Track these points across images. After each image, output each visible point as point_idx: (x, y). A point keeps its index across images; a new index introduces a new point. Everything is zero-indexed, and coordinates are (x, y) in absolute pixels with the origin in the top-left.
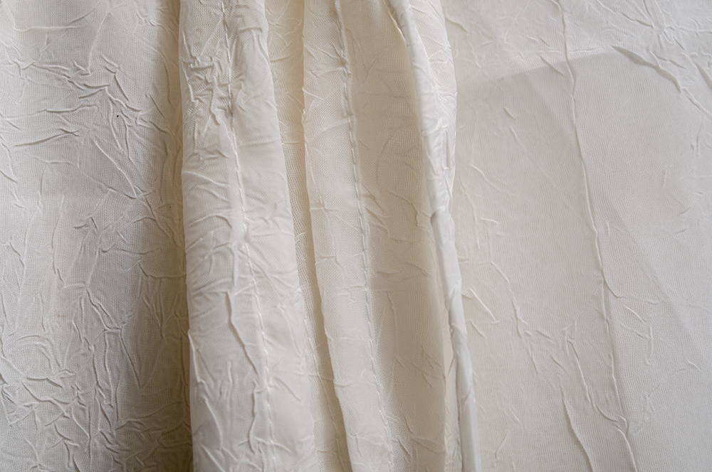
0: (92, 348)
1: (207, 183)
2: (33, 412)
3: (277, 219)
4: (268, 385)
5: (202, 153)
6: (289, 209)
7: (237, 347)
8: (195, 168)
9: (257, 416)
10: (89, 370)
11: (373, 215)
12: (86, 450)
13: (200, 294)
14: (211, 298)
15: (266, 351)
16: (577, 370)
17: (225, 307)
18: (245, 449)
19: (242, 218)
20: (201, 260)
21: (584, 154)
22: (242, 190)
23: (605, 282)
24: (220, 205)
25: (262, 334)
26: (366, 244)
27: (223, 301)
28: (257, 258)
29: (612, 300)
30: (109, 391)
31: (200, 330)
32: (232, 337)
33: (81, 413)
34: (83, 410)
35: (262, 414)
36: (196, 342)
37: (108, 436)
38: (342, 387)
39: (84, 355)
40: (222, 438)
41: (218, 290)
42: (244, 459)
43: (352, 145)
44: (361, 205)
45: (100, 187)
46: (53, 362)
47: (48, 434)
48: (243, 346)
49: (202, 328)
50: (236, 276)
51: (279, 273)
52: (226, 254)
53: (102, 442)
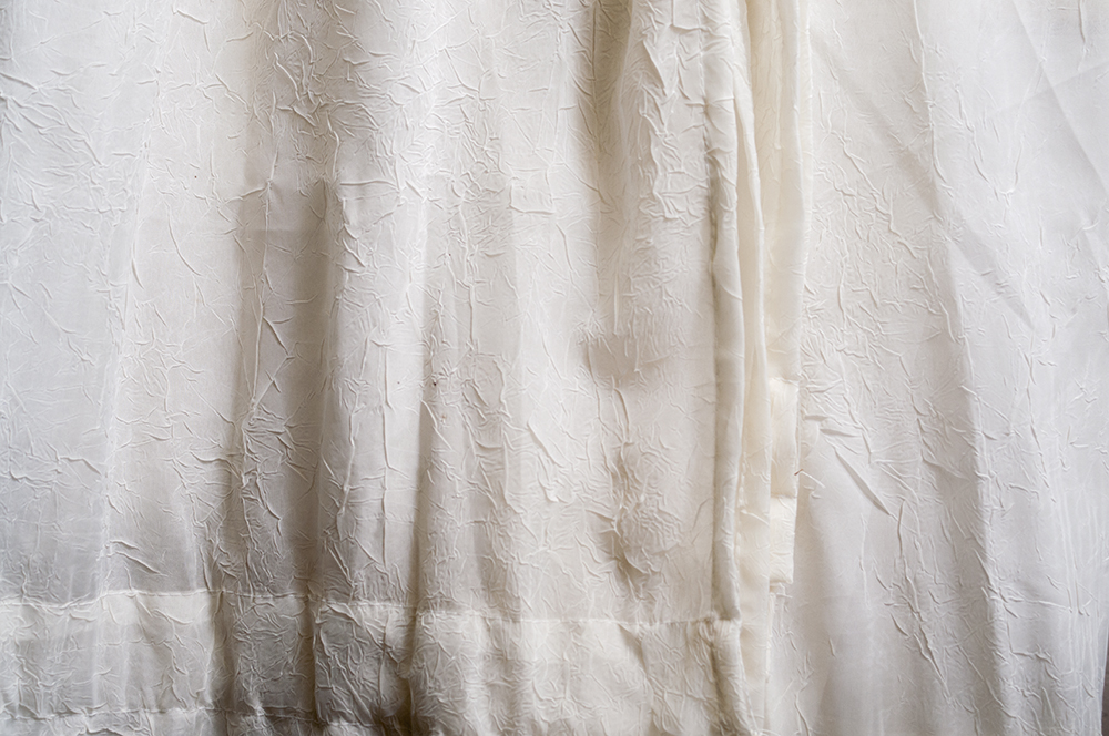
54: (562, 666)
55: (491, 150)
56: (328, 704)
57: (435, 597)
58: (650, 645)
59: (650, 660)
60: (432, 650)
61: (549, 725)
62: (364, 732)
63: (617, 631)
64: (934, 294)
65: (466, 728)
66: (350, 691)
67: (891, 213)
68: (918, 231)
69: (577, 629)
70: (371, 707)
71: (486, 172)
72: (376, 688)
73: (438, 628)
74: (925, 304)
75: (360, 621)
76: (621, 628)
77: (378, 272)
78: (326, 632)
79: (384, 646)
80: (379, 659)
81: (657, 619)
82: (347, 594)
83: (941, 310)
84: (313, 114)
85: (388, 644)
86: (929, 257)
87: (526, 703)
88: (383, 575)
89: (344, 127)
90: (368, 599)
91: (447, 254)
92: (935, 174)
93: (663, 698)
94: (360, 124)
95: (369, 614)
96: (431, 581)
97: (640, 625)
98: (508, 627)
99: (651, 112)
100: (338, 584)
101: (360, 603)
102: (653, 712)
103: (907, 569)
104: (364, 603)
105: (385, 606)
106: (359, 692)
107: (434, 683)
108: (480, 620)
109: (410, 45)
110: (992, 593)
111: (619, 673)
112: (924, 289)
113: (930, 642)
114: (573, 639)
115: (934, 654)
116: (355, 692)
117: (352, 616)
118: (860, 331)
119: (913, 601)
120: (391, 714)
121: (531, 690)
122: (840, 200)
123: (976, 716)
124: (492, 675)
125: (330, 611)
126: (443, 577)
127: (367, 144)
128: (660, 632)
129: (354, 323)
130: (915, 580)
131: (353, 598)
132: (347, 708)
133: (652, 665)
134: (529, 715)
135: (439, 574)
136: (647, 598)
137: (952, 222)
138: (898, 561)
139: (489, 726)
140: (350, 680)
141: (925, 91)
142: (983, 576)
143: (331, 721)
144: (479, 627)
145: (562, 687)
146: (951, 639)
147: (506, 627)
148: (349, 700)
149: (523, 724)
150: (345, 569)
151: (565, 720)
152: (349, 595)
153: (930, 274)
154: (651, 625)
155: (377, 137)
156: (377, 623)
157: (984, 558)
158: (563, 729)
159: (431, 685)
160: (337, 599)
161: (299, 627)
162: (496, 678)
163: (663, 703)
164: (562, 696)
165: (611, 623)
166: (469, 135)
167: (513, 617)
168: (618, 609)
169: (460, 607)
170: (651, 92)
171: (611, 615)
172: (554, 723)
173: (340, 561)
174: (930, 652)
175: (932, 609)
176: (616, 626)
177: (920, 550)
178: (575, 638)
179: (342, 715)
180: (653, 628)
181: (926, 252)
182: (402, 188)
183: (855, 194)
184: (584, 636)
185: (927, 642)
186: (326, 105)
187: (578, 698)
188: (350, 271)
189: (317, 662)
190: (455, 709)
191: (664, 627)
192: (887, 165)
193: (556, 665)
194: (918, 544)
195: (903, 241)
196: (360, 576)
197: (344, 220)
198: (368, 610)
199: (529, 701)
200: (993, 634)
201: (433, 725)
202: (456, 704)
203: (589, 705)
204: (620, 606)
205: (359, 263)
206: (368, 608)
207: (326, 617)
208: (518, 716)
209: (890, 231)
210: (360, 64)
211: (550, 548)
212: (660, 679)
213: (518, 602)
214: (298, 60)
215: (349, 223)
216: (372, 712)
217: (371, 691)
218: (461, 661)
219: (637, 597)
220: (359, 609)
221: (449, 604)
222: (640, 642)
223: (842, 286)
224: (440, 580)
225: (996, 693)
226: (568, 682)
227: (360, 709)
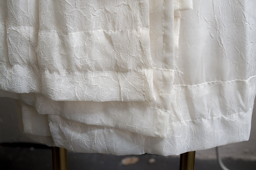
54: (85, 47)
56: (13, 59)
57: (42, 26)
58: (114, 38)
59: (115, 44)
60: (42, 43)
61: (82, 66)
62: (25, 68)
63: (103, 33)
65: (55, 69)
66: (19, 55)
69: (89, 35)
70: (27, 60)
72: (28, 54)
73: (43, 36)
75: (21, 33)
76: (104, 32)
78: (10, 36)
79: (30, 41)
80: (28, 45)
81: (116, 29)
82: (16, 24)
85: (31, 40)
87: (73, 60)
88: (28, 18)
90: (24, 25)
93: (120, 56)
95: (24, 31)
96: (41, 20)
97: (111, 32)
98: (65, 36)
100: (13, 21)
101: (21, 27)
102: (116, 61)
103: (215, 15)
104: (22, 27)
105: (29, 28)
106: (22, 56)
107: (44, 54)
108: (57, 33)
110: (246, 22)
111: (104, 48)
113: (222, 41)
114: (88, 38)
115: (223, 45)
116: (21, 56)
117: (19, 31)
119: (217, 27)
120: (33, 63)
121: (74, 56)
123: (236, 65)
124: (62, 51)
125: (11, 30)
126: (44, 19)
128: (117, 34)
130: (218, 19)
131: (19, 25)
132: (19, 61)
133: (115, 45)
134: (75, 64)
135: (43, 18)
136: (113, 22)
138: (212, 13)
139: (62, 68)
140: (19, 52)
142: (243, 16)
143: (14, 64)
144: (56, 36)
145: (85, 54)
146: (229, 39)
147: (64, 36)
148: (19, 58)
149: (73, 67)
150: (15, 16)
151: (87, 65)
152: (17, 24)
154: (114, 32)
156: (27, 34)
157: (244, 10)
158: (86, 67)
159: (43, 55)
160: (13, 25)
161: (3, 34)
162: (63, 52)
163: (120, 58)
164: (86, 57)
165: (101, 31)
167: (66, 33)
168: (103, 26)
169: (49, 29)
171: (101, 28)
172: (83, 66)
173: (13, 13)
174: (222, 44)
175: (223, 30)
176: (103, 32)
177: (220, 9)
178: (88, 37)
179: (17, 63)
180: (115, 32)
184: (91, 37)
185: (221, 41)
187: (90, 57)
189: (8, 46)
190: (51, 63)
191: (119, 33)
193: (83, 47)
194: (219, 6)
196: (20, 18)
198: (23, 29)
199: (74, 60)
200: (245, 36)
201: (45, 68)
202: (50, 61)
203: (94, 59)
204: (104, 25)
206: (24, 29)
207: (10, 31)
208: (71, 65)
211: (78, 8)
212: (118, 50)
213: (67, 28)
216: (27, 62)
217: (26, 56)
218: (51, 47)
219: (109, 22)
220: (21, 29)
221: (46, 29)
222: (111, 37)
224: (43, 20)
225: (244, 56)
226: (87, 52)
227: (23, 61)
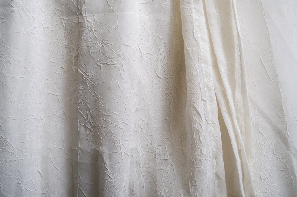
0: (159, 47)
1: (187, 8)
2: (147, 61)
3: (202, 16)
4: (202, 50)
5: (186, 3)
6: (204, 14)
7: (195, 41)
8: (184, 6)
9: (200, 56)
10: (159, 52)
11: (220, 16)
12: (158, 69)
13: (187, 31)
14: (189, 32)
15: (201, 43)
16: (263, 50)
17: (192, 33)
18: (198, 62)
19: (195, 16)
20: (186, 24)
21: (263, 5)
22: (194, 10)
23: (268, 31)
24: (190, 13)
25: (200, 39)
26: (219, 22)
27: (192, 32)
28: (198, 24)
29: (270, 35)
30: (163, 56)
31: (187, 38)
32: (194, 40)
33: (157, 61)
34: (157, 60)
35: (201, 55)
36: (186, 41)
37: (163, 66)
38: (216, 51)
39: (157, 48)
40: (193, 60)
41: (191, 30)
42: (198, 64)
43: (215, 2)
44: (218, 14)
45: (160, 12)
46: (151, 50)
47: (150, 66)
48: (196, 41)
49: (188, 38)
50: (194, 27)
51: (203, 27)
52: (192, 23)
53: (161, 67)
55: (149, 139)
64: (288, 172)
67: (274, 148)
68: (282, 153)
71: (148, 146)
74: (285, 175)
77: (116, 180)
83: (290, 176)
84: (92, 128)
86: (286, 161)
89: (104, 135)
91: (135, 171)
92: (288, 136)
94: (109, 134)
99: (198, 127)
109: (124, 110)
112: (285, 170)
118: (267, 185)
122: (258, 146)
127: (112, 141)
129: (108, 195)
137: (293, 150)
141: (283, 110)
153: (287, 166)
155: (115, 139)
166: (142, 134)
170: (197, 120)
181: (285, 160)
182: (123, 154)
183: (263, 144)
186: (97, 126)
188: (107, 180)
192: (272, 134)
195: (278, 156)
197: (105, 164)
205: (110, 177)
209: (274, 153)
210: (108, 116)
214: (86, 110)
215: (106, 165)
223: (261, 172)
